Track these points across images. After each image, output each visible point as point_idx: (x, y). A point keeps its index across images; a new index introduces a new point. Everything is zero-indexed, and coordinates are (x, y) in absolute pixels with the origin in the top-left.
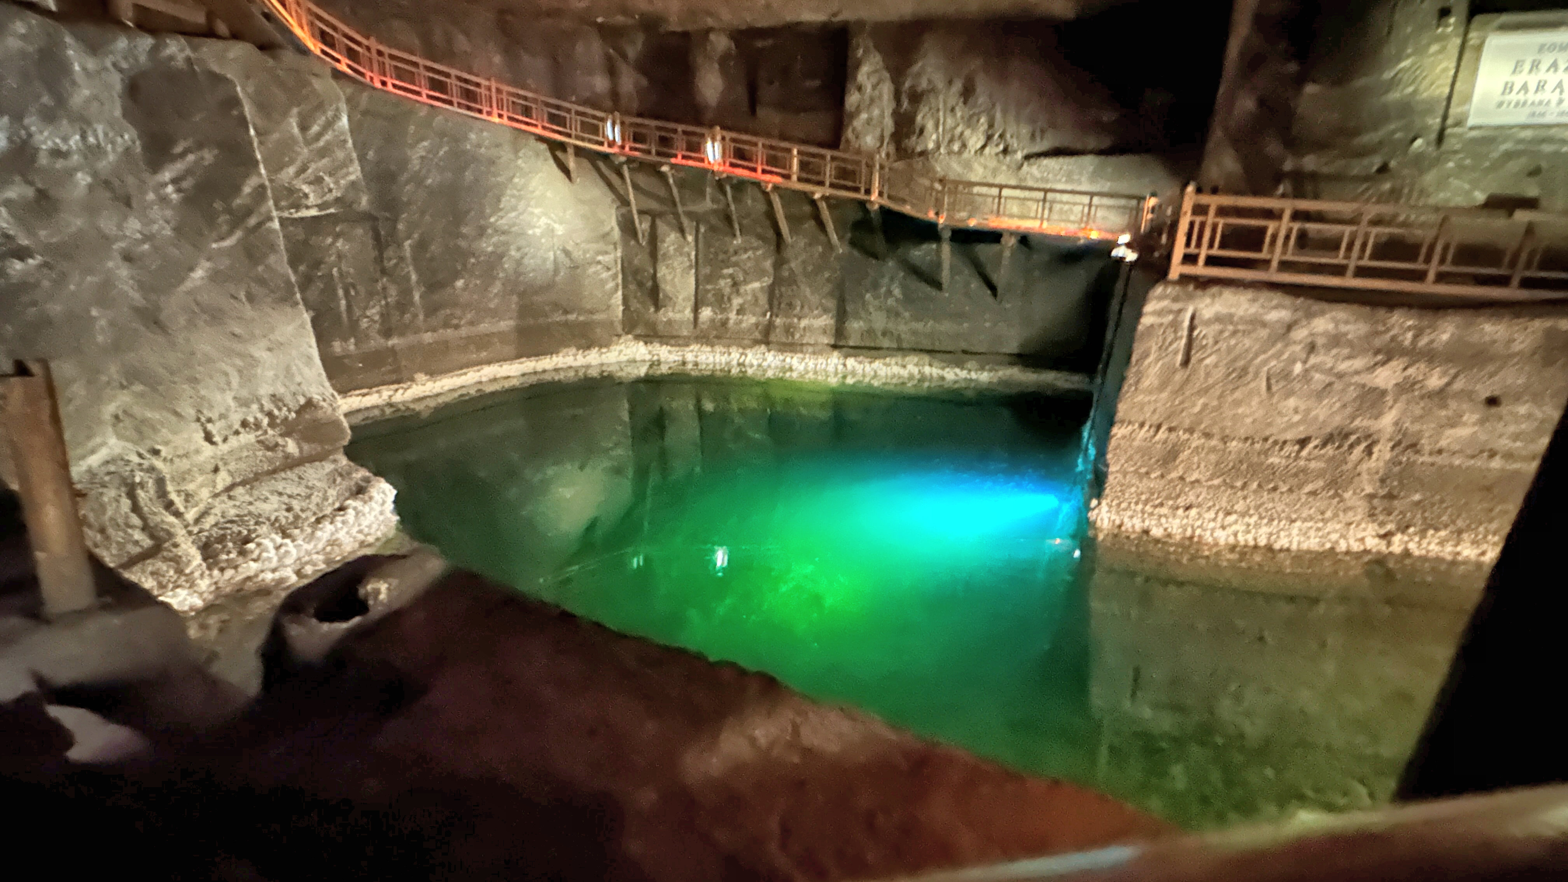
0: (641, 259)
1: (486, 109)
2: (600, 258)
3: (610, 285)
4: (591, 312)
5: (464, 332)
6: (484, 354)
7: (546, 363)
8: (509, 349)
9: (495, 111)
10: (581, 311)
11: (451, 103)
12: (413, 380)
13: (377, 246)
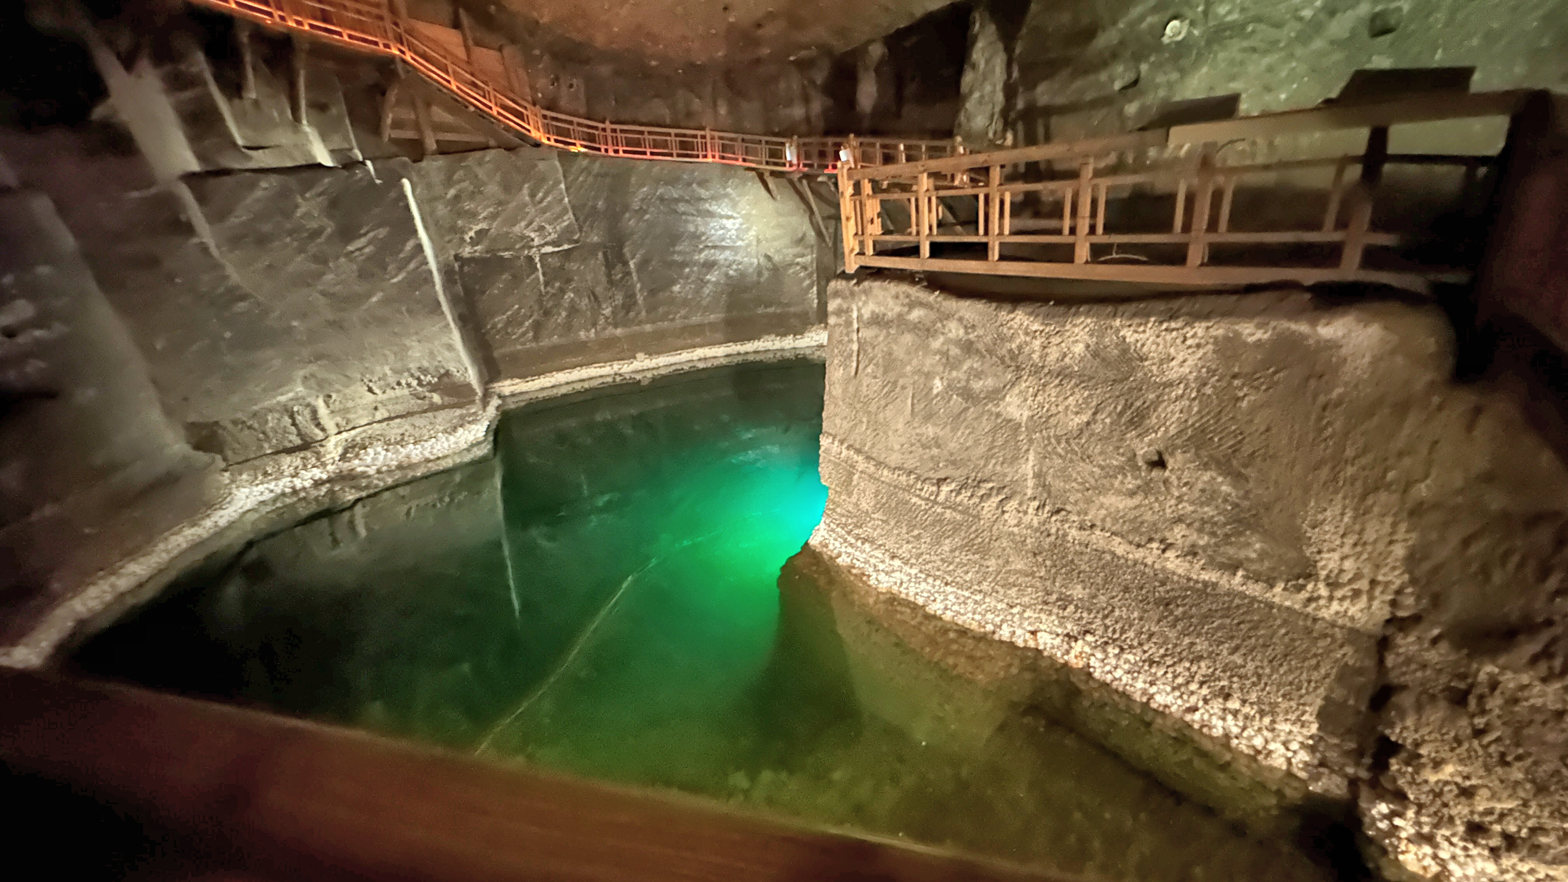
0: (828, 259)
1: (701, 153)
2: (799, 260)
3: (807, 282)
4: (788, 305)
5: (679, 323)
6: (698, 340)
7: (750, 347)
8: (719, 336)
9: (710, 154)
10: (779, 304)
11: (671, 155)
12: (635, 358)
13: (607, 266)
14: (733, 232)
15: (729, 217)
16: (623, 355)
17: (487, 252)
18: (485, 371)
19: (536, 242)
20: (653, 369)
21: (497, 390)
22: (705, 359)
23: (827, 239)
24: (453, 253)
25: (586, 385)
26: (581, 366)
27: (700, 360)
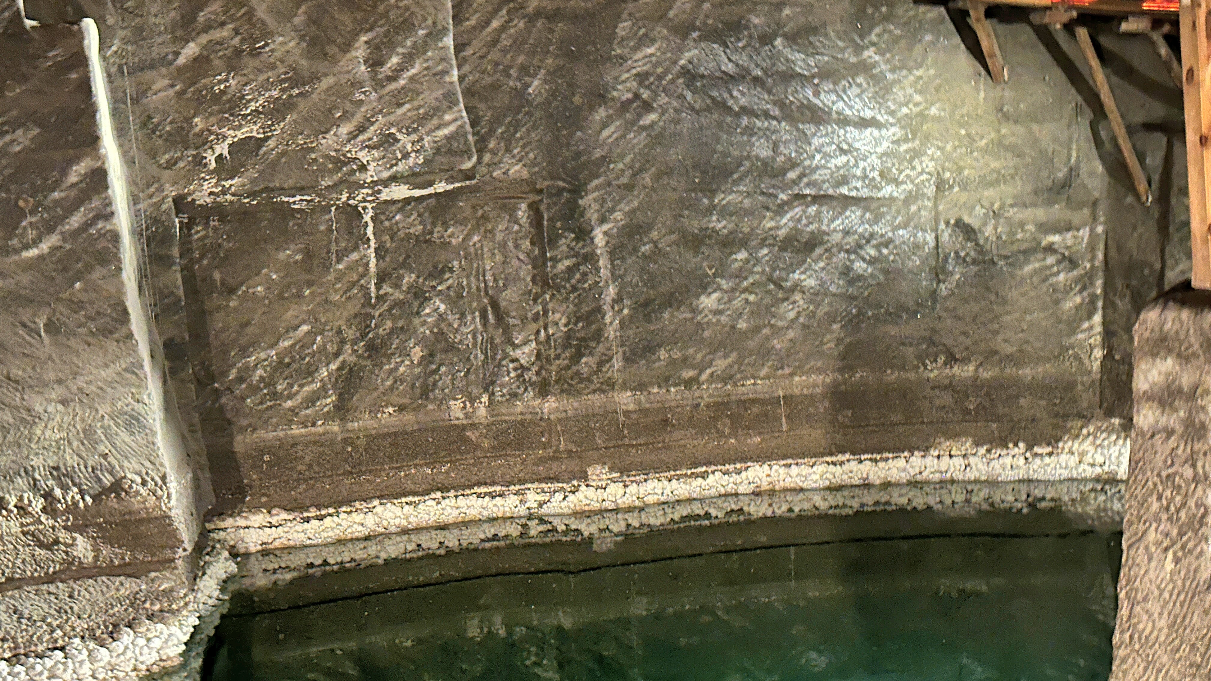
2: (1054, 238)
3: (1076, 300)
5: (707, 392)
12: (584, 476)
13: (537, 240)
14: (874, 160)
15: (864, 123)
16: (555, 467)
17: (252, 194)
18: (208, 487)
19: (370, 176)
20: (630, 509)
21: (230, 538)
22: (772, 493)
23: (1142, 186)
24: (171, 192)
25: (452, 540)
26: (444, 489)
27: (757, 494)
